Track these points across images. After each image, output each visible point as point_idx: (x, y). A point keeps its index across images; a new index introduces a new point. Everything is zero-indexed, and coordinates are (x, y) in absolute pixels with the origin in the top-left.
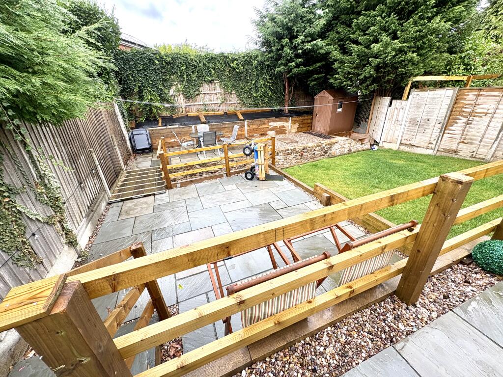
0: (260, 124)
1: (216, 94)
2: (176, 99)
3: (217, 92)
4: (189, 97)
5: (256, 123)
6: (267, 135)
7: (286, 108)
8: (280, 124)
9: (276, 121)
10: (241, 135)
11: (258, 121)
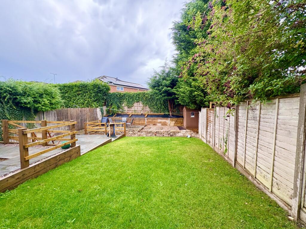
0: (153, 120)
2: (124, 108)
4: (129, 107)
6: (157, 125)
7: (170, 113)
8: (163, 120)
9: (161, 119)
10: (144, 123)
11: (152, 118)
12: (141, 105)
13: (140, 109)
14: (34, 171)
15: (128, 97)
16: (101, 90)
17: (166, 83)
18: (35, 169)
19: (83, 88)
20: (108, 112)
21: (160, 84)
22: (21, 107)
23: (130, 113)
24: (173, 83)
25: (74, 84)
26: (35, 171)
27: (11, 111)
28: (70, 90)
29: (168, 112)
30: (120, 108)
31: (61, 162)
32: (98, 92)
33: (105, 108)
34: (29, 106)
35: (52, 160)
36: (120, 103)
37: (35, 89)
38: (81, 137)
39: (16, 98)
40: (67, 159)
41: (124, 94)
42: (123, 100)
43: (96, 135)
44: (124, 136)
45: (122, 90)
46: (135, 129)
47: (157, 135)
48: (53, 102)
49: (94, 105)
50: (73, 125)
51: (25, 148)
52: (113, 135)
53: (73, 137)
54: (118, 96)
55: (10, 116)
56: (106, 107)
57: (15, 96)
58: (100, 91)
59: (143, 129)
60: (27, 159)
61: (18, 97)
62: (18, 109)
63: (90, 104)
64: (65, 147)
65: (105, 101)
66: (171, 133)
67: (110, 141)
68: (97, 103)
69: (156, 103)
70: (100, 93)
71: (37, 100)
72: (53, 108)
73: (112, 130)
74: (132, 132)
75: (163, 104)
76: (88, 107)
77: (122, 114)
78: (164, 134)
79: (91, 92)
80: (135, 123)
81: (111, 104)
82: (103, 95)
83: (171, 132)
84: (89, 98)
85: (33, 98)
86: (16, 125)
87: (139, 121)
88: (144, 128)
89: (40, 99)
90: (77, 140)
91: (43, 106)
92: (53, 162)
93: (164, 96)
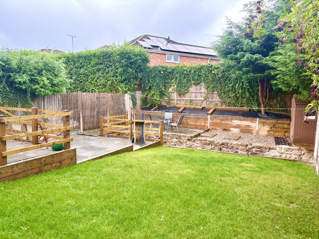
0: (223, 120)
1: (201, 93)
2: (172, 95)
3: (202, 91)
4: (181, 94)
5: (218, 119)
6: (230, 131)
7: (262, 109)
8: (245, 123)
9: (240, 120)
10: (204, 126)
11: (221, 117)
12: (203, 90)
13: (200, 98)
14: (11, 171)
15: (180, 75)
16: (134, 62)
17: (250, 45)
18: (12, 170)
19: (106, 58)
20: (145, 101)
21: (238, 47)
22: (16, 88)
23: (182, 105)
24: (269, 43)
25: (92, 53)
26: (13, 172)
27: (5, 94)
28: (87, 63)
29: (259, 105)
30: (165, 95)
31: (46, 167)
32: (128, 66)
33: (139, 95)
34: (24, 87)
35: (34, 162)
36: (165, 86)
37: (32, 62)
38: (94, 140)
39: (10, 76)
40: (55, 164)
41: (172, 70)
42: (171, 80)
43: (115, 138)
44: (158, 144)
45: (177, 61)
46: (182, 134)
47: (224, 149)
48: (56, 82)
49: (120, 89)
50: (67, 116)
51: (2, 140)
52: (140, 141)
53: (67, 133)
54: (162, 72)
55: (3, 100)
56: (141, 92)
57: (9, 73)
58: (131, 63)
59: (199, 135)
60: (4, 155)
61: (12, 74)
62: (12, 92)
63: (115, 87)
64: (57, 148)
65: (140, 82)
66: (253, 150)
67: (130, 149)
68: (126, 84)
69: (233, 86)
70: (131, 68)
71: (34, 79)
72: (55, 91)
73: (139, 132)
74: (176, 140)
75: (248, 89)
76: (112, 92)
77: (168, 106)
78: (237, 149)
79: (117, 66)
80: (188, 124)
81: (150, 87)
82: (136, 72)
83: (253, 148)
84: (113, 77)
85: (30, 75)
86: (7, 112)
87: (196, 121)
88: (202, 135)
89: (38, 78)
90: (72, 140)
91: (41, 87)
92: (36, 164)
93: (247, 72)
